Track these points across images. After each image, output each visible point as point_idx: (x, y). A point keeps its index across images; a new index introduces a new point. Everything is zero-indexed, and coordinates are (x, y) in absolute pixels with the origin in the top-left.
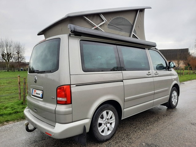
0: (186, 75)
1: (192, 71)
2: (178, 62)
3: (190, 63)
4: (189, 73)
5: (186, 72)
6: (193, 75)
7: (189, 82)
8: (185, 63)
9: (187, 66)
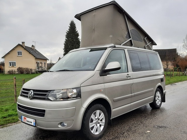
0: (176, 77)
1: (181, 73)
2: (167, 63)
3: (179, 64)
4: (178, 75)
5: (176, 74)
6: (182, 76)
7: (180, 83)
8: (173, 65)
9: (176, 67)
